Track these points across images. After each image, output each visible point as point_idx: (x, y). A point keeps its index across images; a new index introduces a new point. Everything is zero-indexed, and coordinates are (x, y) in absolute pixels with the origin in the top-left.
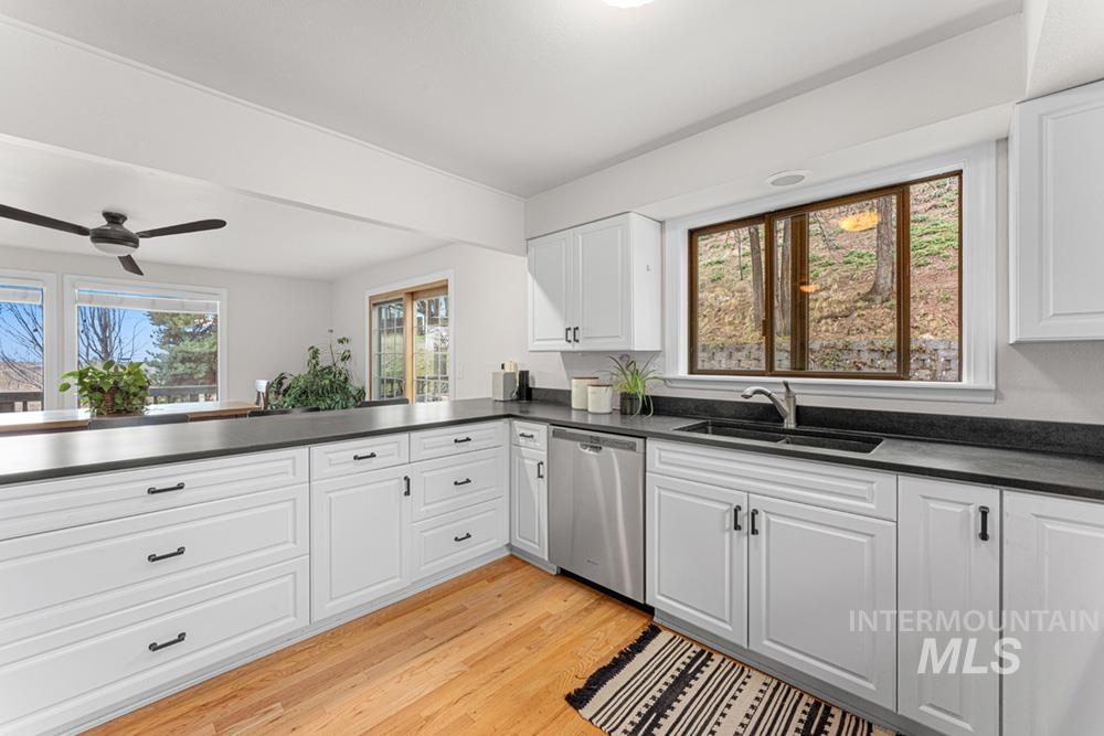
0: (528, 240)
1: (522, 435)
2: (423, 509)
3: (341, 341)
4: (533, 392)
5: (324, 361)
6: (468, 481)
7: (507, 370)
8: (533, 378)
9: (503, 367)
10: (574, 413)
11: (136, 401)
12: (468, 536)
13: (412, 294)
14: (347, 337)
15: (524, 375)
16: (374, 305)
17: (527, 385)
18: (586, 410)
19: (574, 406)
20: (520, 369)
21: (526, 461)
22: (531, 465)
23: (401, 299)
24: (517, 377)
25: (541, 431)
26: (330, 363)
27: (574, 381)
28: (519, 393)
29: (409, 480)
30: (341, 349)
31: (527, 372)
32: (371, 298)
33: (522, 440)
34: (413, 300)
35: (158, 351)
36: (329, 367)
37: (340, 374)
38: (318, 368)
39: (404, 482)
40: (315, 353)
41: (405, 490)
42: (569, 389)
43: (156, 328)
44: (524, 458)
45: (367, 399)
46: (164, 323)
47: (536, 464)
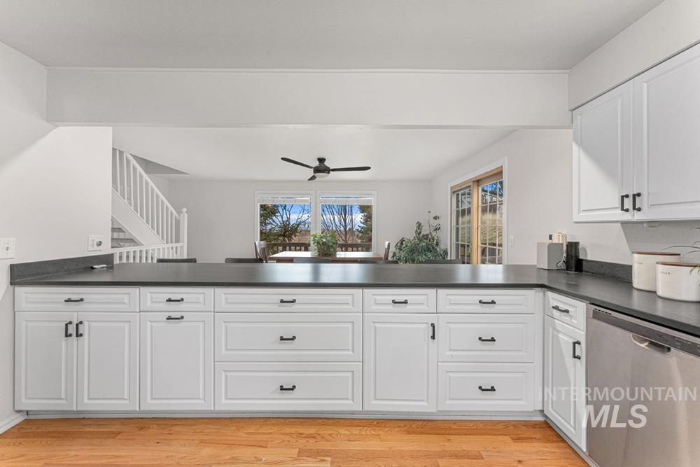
0: (573, 110)
1: (556, 308)
2: (447, 353)
3: (435, 218)
4: (584, 263)
5: (425, 231)
6: (493, 340)
7: (555, 240)
8: (585, 250)
9: (551, 237)
10: (635, 293)
11: (332, 250)
12: (493, 389)
13: (478, 181)
14: (438, 215)
15: (573, 247)
16: (454, 192)
17: (577, 257)
18: (655, 292)
19: (636, 284)
20: (568, 240)
21: (560, 336)
22: (566, 342)
23: (470, 186)
24: (565, 248)
25: (579, 309)
26: (428, 232)
27: (636, 255)
28: (567, 263)
29: (434, 327)
30: (435, 223)
31: (578, 243)
32: (452, 188)
33: (556, 313)
34: (478, 186)
35: (362, 225)
36: (427, 235)
37: (434, 240)
38: (421, 235)
39: (431, 328)
40: (419, 225)
41: (431, 334)
42: (629, 264)
43: (363, 214)
44: (558, 331)
45: (449, 258)
46: (365, 212)
47: (571, 341)
